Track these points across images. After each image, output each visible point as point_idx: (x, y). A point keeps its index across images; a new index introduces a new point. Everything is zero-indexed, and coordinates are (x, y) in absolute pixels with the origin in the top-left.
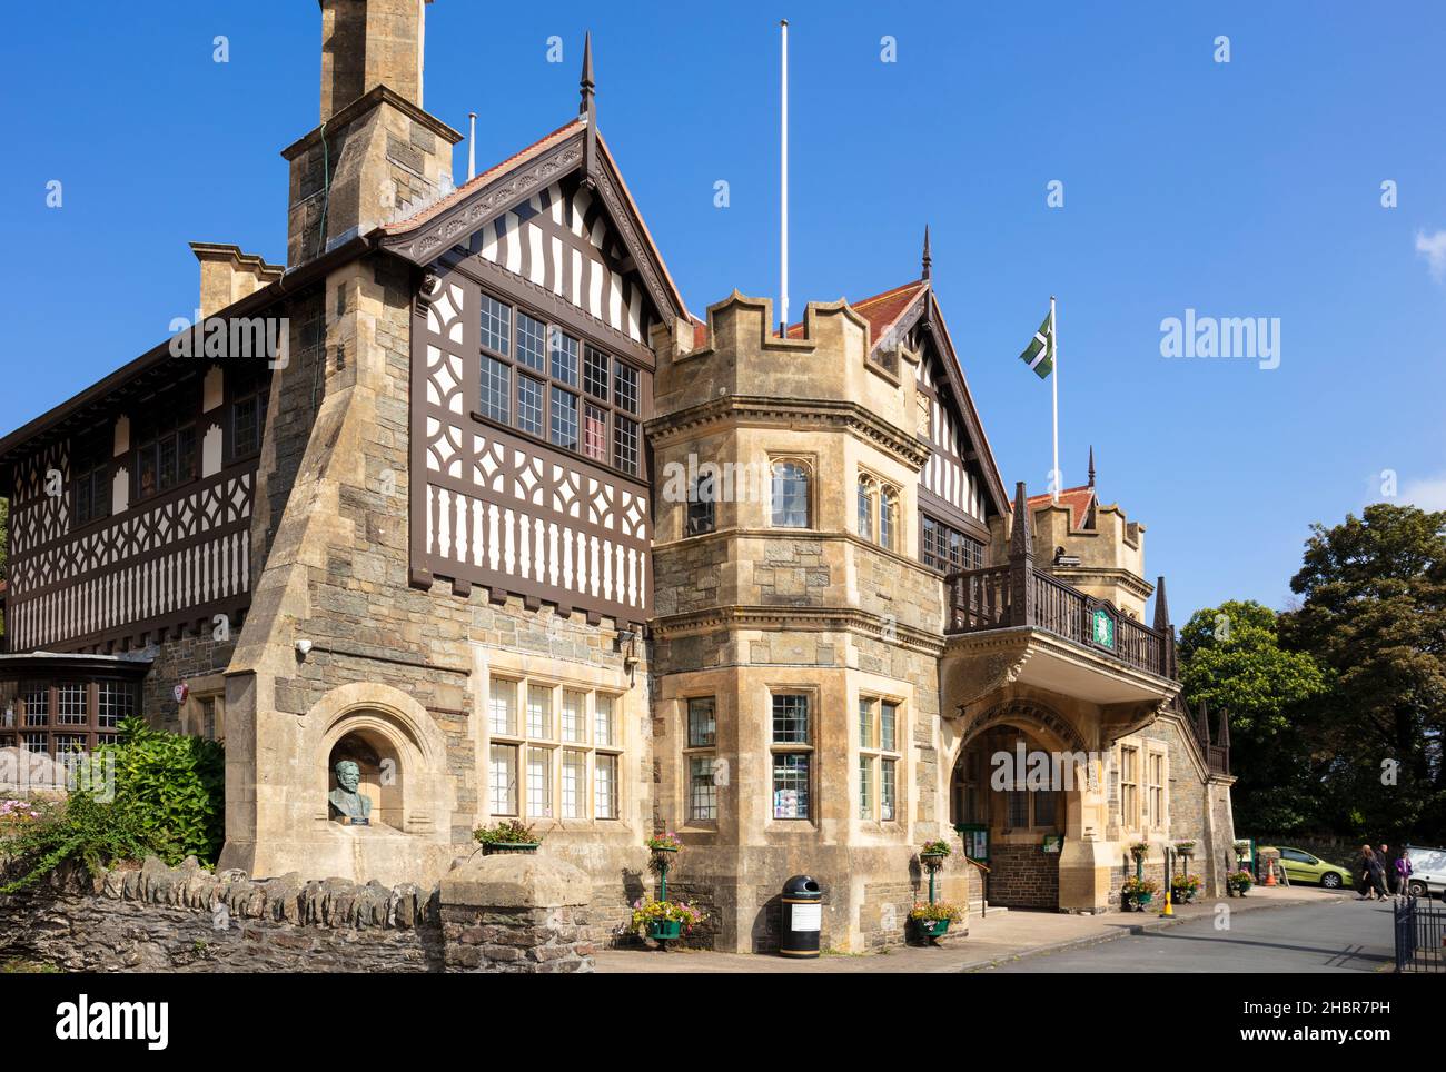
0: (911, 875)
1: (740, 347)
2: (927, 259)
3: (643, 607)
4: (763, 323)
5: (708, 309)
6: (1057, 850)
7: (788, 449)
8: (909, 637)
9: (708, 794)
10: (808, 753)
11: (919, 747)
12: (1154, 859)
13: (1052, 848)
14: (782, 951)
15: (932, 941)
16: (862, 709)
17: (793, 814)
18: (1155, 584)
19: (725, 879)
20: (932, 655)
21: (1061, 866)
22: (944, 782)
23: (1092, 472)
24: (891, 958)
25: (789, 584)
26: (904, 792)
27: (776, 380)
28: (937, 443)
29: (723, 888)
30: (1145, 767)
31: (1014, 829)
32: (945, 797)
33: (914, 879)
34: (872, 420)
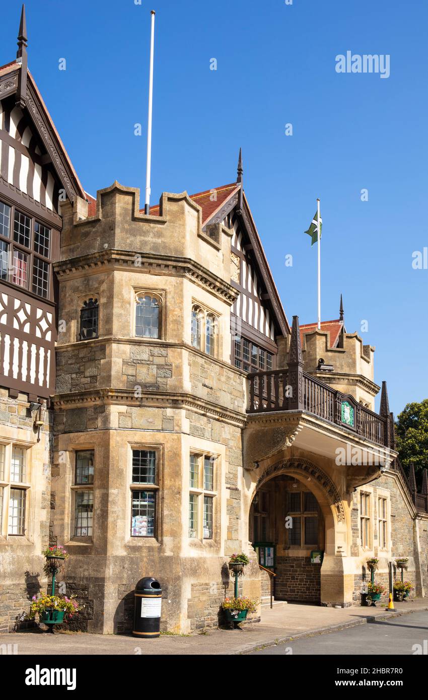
0: (223, 577)
1: (118, 218)
2: (240, 170)
3: (48, 387)
4: (133, 204)
5: (98, 192)
6: (320, 562)
7: (147, 286)
8: (223, 414)
9: (87, 518)
10: (155, 491)
11: (229, 488)
12: (382, 570)
13: (316, 560)
14: (134, 632)
15: (236, 626)
16: (192, 461)
17: (144, 533)
18: (381, 385)
19: (97, 579)
20: (238, 427)
21: (322, 573)
22: (245, 511)
23: (342, 311)
24: (208, 637)
25: (146, 375)
26: (219, 519)
27: (141, 241)
28: (244, 287)
29: (95, 586)
30: (375, 507)
31: (291, 546)
32: (246, 523)
33: (225, 580)
34: (202, 271)
